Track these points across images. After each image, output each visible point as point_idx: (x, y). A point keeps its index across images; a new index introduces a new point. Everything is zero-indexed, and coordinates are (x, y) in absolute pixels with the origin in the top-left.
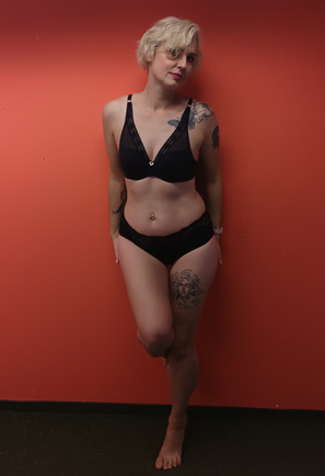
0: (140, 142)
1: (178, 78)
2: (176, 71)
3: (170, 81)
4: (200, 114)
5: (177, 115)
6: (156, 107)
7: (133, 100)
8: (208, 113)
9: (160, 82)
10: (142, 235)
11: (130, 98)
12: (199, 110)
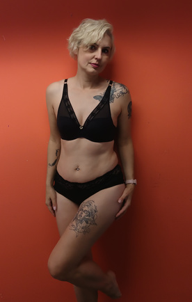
0: (73, 112)
1: (97, 66)
2: (94, 61)
3: (90, 69)
4: (118, 92)
5: (101, 92)
6: (84, 87)
7: (68, 83)
8: (124, 91)
9: (84, 70)
10: (67, 181)
11: (66, 81)
12: (117, 89)
